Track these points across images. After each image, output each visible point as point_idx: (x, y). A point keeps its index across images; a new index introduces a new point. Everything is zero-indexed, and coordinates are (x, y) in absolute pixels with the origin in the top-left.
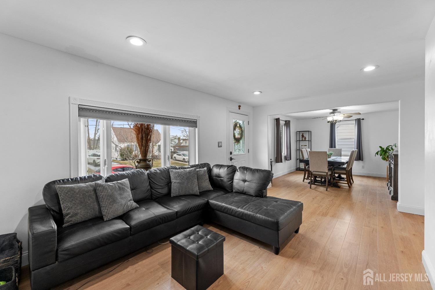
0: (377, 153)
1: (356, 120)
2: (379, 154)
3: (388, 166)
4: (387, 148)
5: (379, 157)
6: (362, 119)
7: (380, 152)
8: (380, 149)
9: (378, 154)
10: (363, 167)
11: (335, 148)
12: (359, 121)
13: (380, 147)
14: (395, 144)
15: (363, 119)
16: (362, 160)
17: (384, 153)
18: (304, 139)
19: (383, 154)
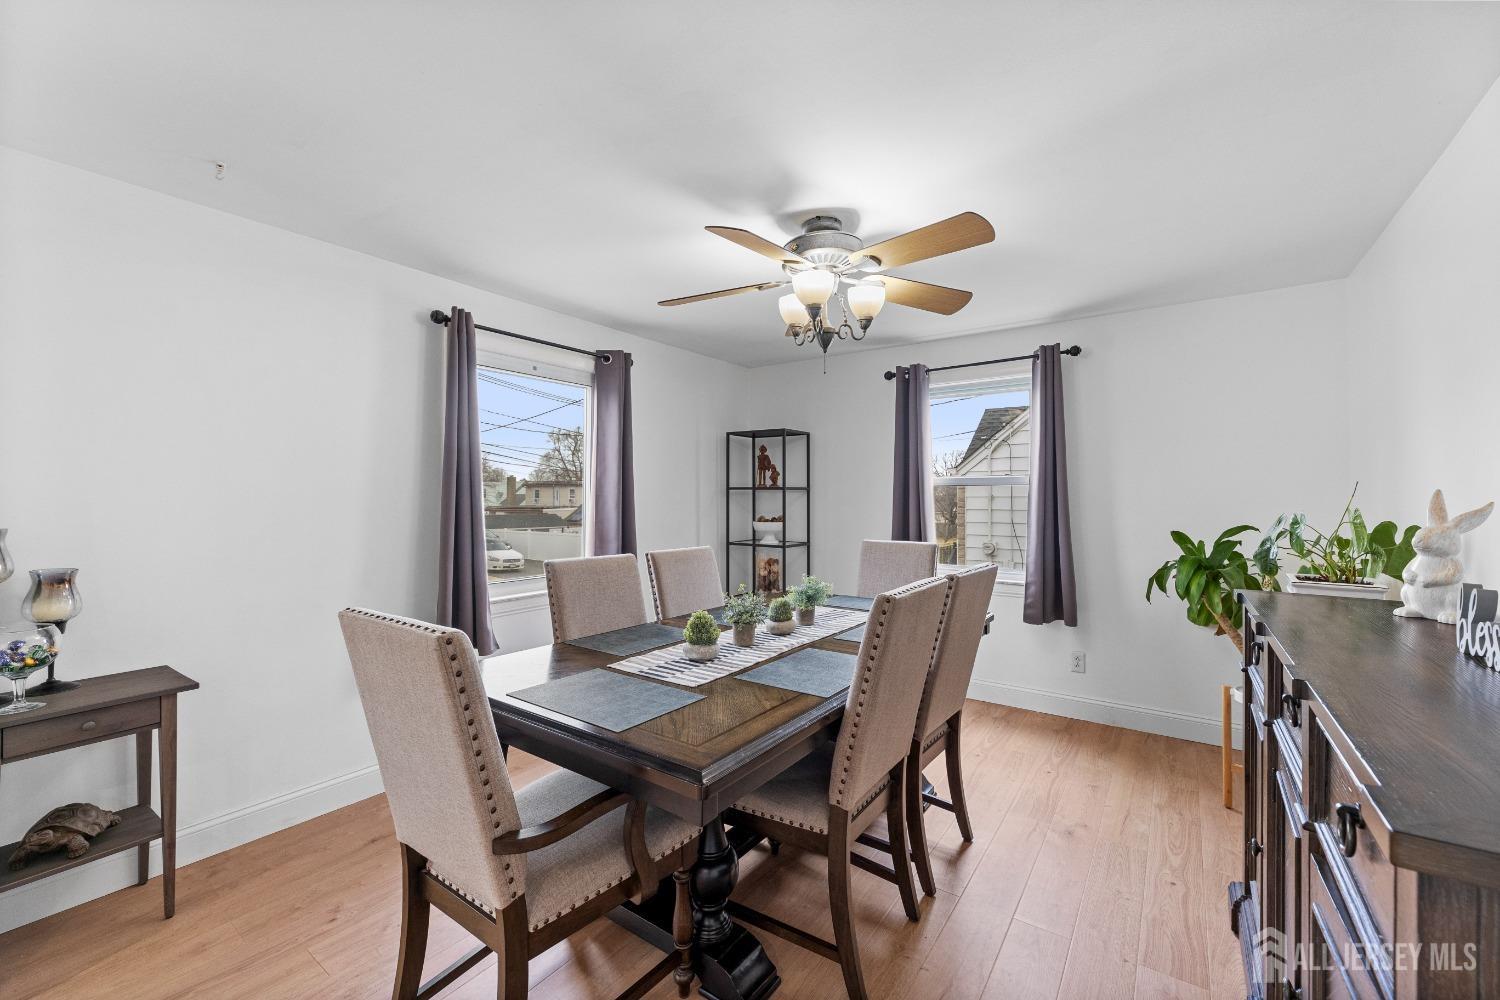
0: (1160, 578)
1: (1035, 357)
2: (1171, 583)
3: (1238, 696)
4: (1225, 546)
5: (1172, 605)
6: (1067, 352)
7: (1174, 572)
8: (1176, 552)
9: (1163, 588)
10: (1079, 664)
11: (920, 540)
12: (1049, 365)
13: (1179, 537)
14: (1295, 522)
15: (1075, 351)
16: (1072, 622)
17: (1201, 580)
18: (769, 483)
19: (1194, 589)
